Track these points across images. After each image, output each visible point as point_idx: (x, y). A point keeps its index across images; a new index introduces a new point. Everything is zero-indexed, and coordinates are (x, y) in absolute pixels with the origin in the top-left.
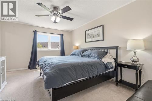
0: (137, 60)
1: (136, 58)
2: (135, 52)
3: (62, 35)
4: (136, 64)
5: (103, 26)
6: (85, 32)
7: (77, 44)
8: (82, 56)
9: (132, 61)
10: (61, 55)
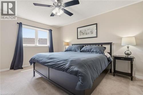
0: (130, 53)
1: (129, 52)
2: (128, 47)
3: (51, 31)
4: (129, 57)
5: (96, 24)
6: (77, 29)
7: (67, 41)
8: (81, 52)
9: (126, 54)
10: (50, 52)
